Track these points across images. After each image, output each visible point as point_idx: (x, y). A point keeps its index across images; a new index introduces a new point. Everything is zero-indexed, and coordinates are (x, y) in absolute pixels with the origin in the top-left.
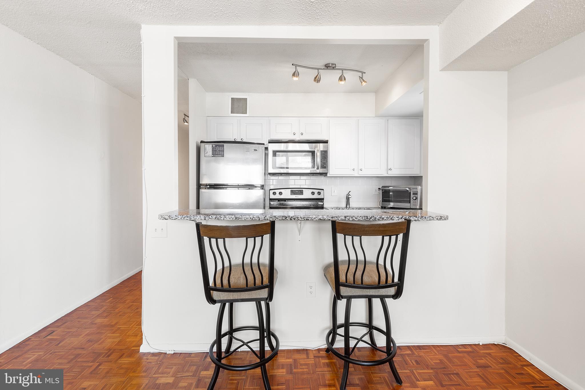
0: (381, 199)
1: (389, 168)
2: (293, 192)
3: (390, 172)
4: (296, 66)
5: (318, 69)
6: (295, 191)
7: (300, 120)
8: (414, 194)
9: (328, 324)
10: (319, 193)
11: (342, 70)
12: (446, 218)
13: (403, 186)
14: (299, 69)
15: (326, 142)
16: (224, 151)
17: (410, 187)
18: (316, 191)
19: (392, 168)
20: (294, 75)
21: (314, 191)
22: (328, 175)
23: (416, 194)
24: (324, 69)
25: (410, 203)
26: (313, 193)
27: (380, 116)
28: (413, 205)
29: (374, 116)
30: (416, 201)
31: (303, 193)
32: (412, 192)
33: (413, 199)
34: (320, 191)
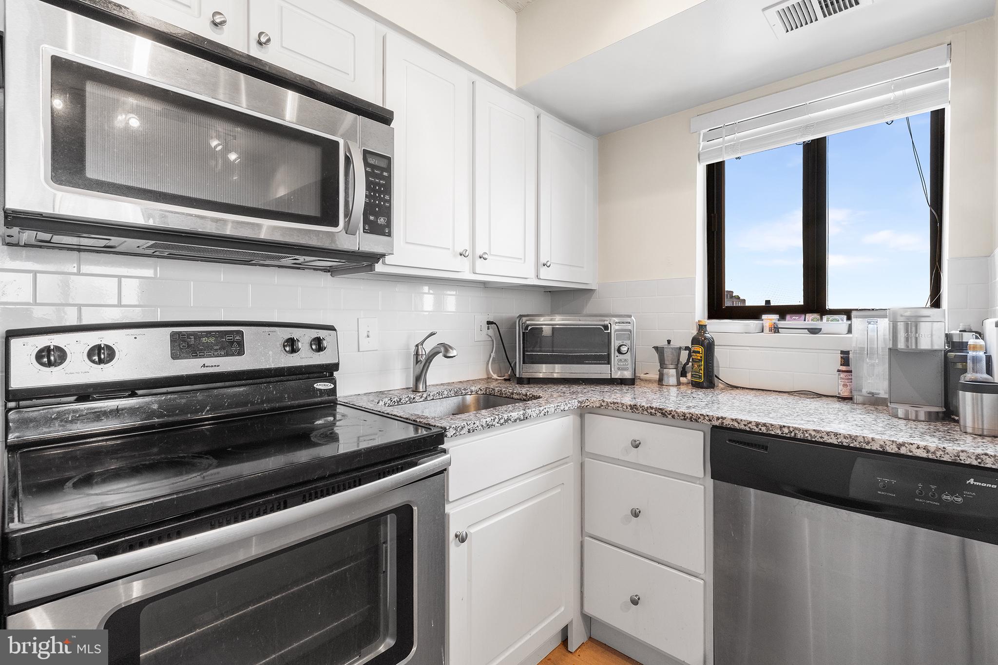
1: (542, 259)
2: (182, 345)
3: (543, 272)
10: (318, 345)
18: (304, 337)
19: (549, 263)
21: (295, 333)
25: (609, 363)
26: (292, 345)
27: (523, 94)
28: (618, 369)
29: (514, 88)
30: (628, 356)
31: (241, 344)
32: (615, 332)
33: (619, 351)
34: (321, 334)
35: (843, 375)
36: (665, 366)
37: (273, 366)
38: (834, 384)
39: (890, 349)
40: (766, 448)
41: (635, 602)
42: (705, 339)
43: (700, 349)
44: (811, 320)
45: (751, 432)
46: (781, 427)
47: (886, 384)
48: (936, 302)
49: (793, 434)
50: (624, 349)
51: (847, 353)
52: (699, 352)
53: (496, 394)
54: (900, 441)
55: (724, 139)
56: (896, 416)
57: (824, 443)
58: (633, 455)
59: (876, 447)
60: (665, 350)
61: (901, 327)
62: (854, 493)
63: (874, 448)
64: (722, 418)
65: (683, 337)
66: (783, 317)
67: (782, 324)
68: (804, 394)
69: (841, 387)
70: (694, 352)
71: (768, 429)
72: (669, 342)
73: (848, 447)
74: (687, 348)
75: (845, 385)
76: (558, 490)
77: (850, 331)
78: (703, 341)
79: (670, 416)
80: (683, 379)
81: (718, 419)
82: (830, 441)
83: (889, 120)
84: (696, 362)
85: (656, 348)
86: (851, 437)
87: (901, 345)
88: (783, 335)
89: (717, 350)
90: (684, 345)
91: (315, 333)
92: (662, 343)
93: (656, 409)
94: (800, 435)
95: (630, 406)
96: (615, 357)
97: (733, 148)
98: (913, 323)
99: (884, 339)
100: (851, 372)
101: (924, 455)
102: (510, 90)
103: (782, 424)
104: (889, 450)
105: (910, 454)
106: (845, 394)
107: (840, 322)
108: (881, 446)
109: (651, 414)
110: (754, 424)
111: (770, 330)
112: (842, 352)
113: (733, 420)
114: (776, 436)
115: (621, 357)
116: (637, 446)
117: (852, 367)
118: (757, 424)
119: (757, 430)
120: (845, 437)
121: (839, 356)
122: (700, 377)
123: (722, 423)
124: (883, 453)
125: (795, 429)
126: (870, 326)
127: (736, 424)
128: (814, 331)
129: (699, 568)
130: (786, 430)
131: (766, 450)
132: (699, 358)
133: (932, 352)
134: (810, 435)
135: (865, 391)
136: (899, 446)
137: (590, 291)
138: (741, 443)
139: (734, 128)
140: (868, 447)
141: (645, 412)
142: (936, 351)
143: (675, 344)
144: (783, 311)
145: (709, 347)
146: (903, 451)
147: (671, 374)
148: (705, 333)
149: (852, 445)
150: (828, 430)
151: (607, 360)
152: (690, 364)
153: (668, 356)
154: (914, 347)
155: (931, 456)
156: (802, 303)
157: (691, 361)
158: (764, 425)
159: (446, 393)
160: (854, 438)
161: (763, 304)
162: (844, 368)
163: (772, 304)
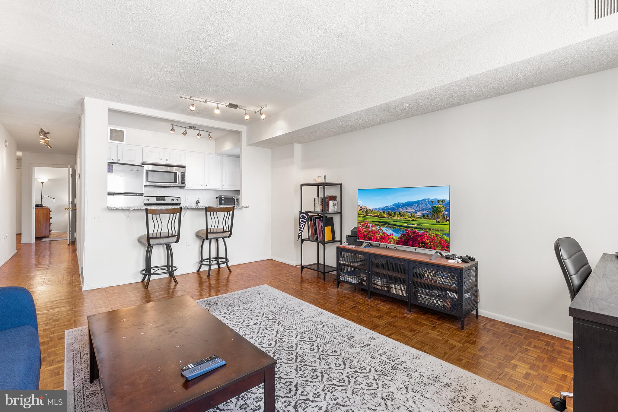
0: (218, 203)
1: (223, 185)
2: (158, 199)
3: (223, 187)
4: (173, 125)
5: (185, 128)
6: (159, 198)
7: (165, 151)
8: (236, 200)
9: (198, 259)
10: (177, 200)
11: (199, 130)
12: (248, 207)
13: (230, 196)
14: (175, 127)
15: (184, 167)
16: (113, 169)
17: (234, 196)
18: (175, 199)
19: (225, 185)
20: (171, 130)
21: (173, 198)
22: (185, 188)
23: (238, 200)
24: (189, 128)
26: (173, 200)
27: (218, 154)
31: (165, 199)
34: (178, 198)
37: (170, 203)
91: (177, 198)
102: (213, 154)
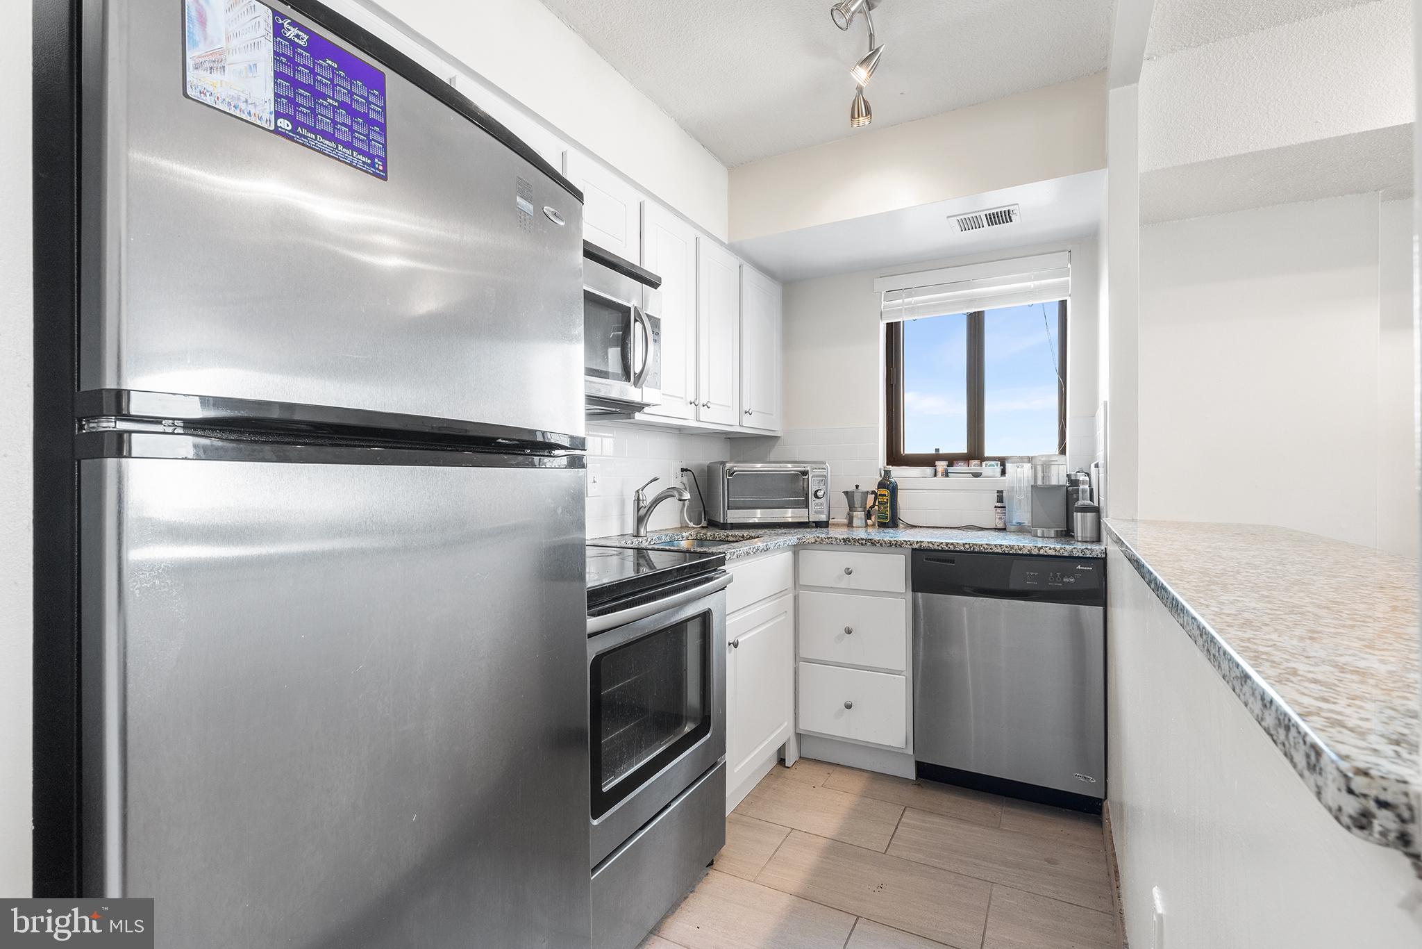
1: (744, 407)
3: (745, 419)
19: (751, 411)
22: (639, 414)
25: (807, 507)
27: (733, 248)
28: (815, 512)
29: (727, 243)
30: (823, 500)
32: (812, 477)
33: (816, 496)
35: (999, 510)
36: (854, 509)
38: (993, 518)
39: (1032, 486)
40: (953, 562)
41: (849, 707)
42: (891, 482)
43: (886, 492)
44: (974, 466)
45: (943, 551)
46: (964, 544)
47: (1029, 515)
48: (1063, 451)
49: (972, 549)
50: (820, 494)
51: (1002, 492)
52: (885, 495)
53: (708, 538)
54: (1040, 546)
55: (903, 301)
56: (1036, 536)
57: (993, 553)
58: (846, 582)
59: (1025, 551)
60: (855, 494)
61: (1039, 468)
62: (1013, 585)
63: (1024, 553)
64: (920, 542)
65: (870, 483)
66: (951, 464)
67: (951, 469)
68: (970, 528)
69: (997, 520)
70: (880, 495)
71: (955, 547)
72: (857, 486)
73: (1009, 554)
74: (873, 492)
75: (1000, 519)
76: (783, 617)
77: (1003, 473)
78: (889, 485)
79: (878, 545)
80: (869, 521)
81: (917, 542)
82: (997, 551)
83: (1030, 303)
84: (882, 504)
85: (846, 493)
86: (1010, 546)
87: (1039, 483)
88: (952, 478)
89: (899, 493)
90: (870, 490)
92: (852, 488)
93: (866, 540)
94: (977, 549)
95: (843, 539)
96: (813, 501)
97: (912, 310)
98: (1046, 466)
99: (1028, 480)
100: (1005, 507)
101: (1054, 553)
102: (722, 243)
103: (964, 542)
104: (1034, 553)
105: (1046, 554)
106: (1001, 525)
107: (996, 467)
108: (1029, 551)
109: (862, 544)
110: (944, 544)
111: (942, 475)
112: (998, 492)
113: (928, 542)
114: (961, 552)
115: (818, 501)
116: (850, 573)
117: (1006, 503)
118: (947, 544)
119: (947, 548)
120: (1007, 547)
121: (996, 495)
122: (886, 518)
123: (921, 546)
124: (1030, 555)
125: (974, 544)
126: (1018, 469)
127: (931, 546)
128: (977, 475)
129: (903, 667)
130: (967, 546)
131: (953, 563)
132: (885, 500)
133: (1059, 487)
134: (984, 548)
135: (1014, 522)
136: (1040, 549)
137: (776, 438)
138: (934, 560)
139: (910, 291)
140: (1021, 552)
141: (857, 544)
142: (1061, 486)
143: (863, 488)
144: (952, 460)
145: (894, 490)
146: (1042, 552)
147: (859, 516)
148: (889, 477)
149: (1011, 552)
150: (995, 543)
151: (806, 505)
152: (876, 507)
153: (858, 499)
154: (1047, 484)
155: (1057, 554)
156: (966, 451)
157: (877, 504)
158: (952, 544)
159: (663, 538)
160: (1012, 547)
161: (934, 452)
162: (999, 505)
163: (941, 452)
